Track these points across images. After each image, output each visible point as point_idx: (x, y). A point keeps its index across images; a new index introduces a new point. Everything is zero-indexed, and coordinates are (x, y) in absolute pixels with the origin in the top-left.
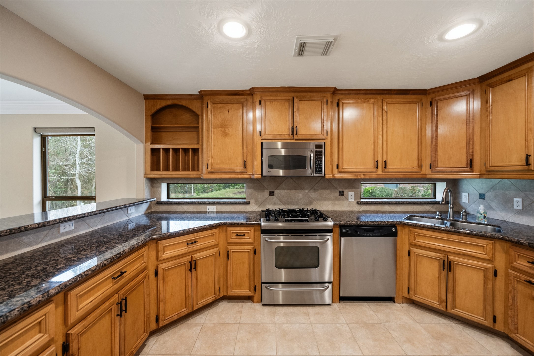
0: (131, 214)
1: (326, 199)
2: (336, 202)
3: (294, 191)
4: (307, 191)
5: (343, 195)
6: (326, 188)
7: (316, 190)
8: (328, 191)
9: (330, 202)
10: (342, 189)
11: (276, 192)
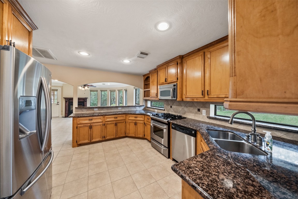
0: (137, 109)
1: (191, 112)
2: (196, 115)
3: (178, 107)
4: (183, 107)
5: (200, 111)
6: (191, 107)
7: (187, 107)
8: (192, 108)
9: (193, 114)
10: (199, 107)
11: (173, 106)
